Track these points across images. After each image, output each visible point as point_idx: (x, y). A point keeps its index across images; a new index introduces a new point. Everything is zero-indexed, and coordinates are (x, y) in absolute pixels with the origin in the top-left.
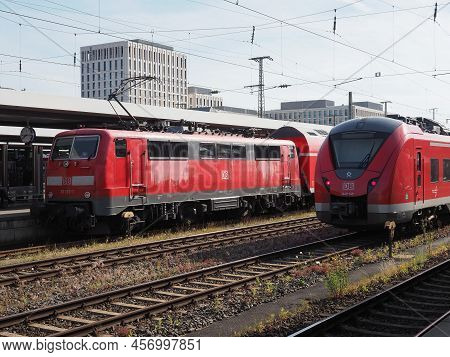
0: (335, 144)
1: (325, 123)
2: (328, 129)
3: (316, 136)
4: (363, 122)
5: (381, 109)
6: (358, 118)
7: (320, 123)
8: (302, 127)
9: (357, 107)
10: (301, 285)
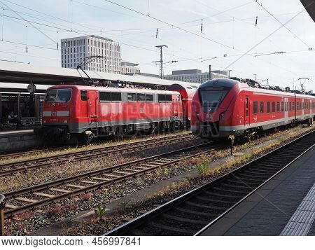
3: (191, 89)
5: (227, 74)
6: (214, 79)
7: (193, 82)
8: (184, 84)
9: (213, 73)
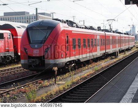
0: (30, 32)
1: (25, 22)
2: (26, 25)
3: (21, 29)
4: (42, 22)
5: (51, 16)
6: (40, 20)
7: (23, 22)
8: (14, 24)
9: (40, 15)
10: (15, 98)
